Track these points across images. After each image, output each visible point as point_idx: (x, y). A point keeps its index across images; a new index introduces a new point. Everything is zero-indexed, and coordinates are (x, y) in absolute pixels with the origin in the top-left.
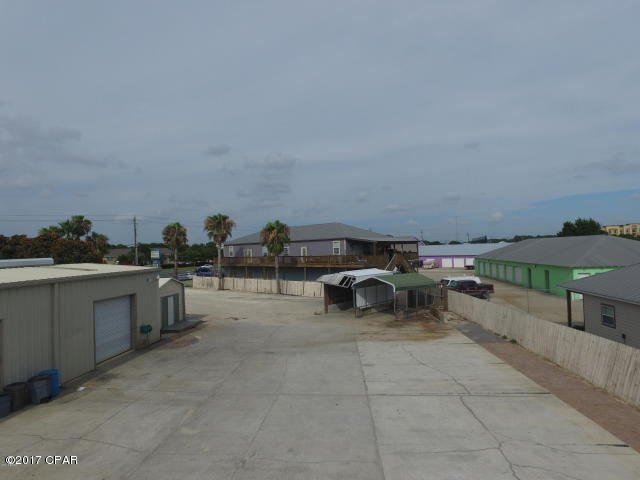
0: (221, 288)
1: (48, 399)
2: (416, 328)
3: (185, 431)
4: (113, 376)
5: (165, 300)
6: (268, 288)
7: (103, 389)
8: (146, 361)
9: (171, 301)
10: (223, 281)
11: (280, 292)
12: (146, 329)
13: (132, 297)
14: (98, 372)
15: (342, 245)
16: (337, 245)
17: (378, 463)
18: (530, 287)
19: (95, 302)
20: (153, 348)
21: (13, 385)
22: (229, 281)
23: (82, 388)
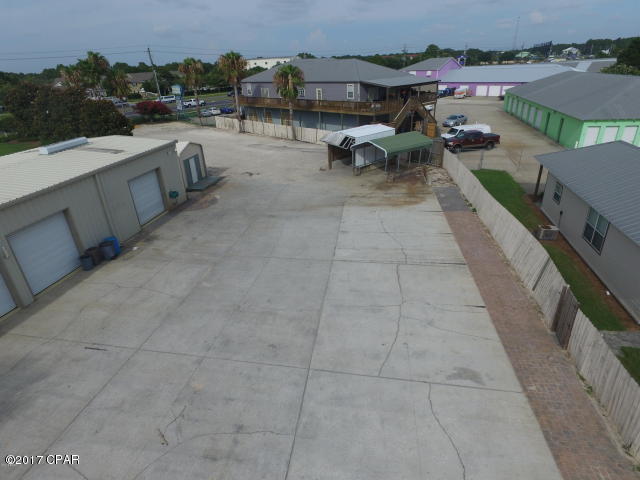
0: (242, 131)
1: (114, 258)
2: (400, 191)
3: (205, 284)
4: (155, 238)
5: (187, 163)
6: (284, 132)
7: (150, 249)
8: (177, 222)
9: (192, 163)
10: (244, 124)
11: (295, 138)
12: (174, 195)
13: (157, 170)
14: (144, 234)
15: (356, 89)
16: (351, 88)
17: (320, 312)
18: (545, 134)
19: (129, 182)
20: (181, 211)
21: (90, 249)
22: (248, 123)
23: (135, 248)
